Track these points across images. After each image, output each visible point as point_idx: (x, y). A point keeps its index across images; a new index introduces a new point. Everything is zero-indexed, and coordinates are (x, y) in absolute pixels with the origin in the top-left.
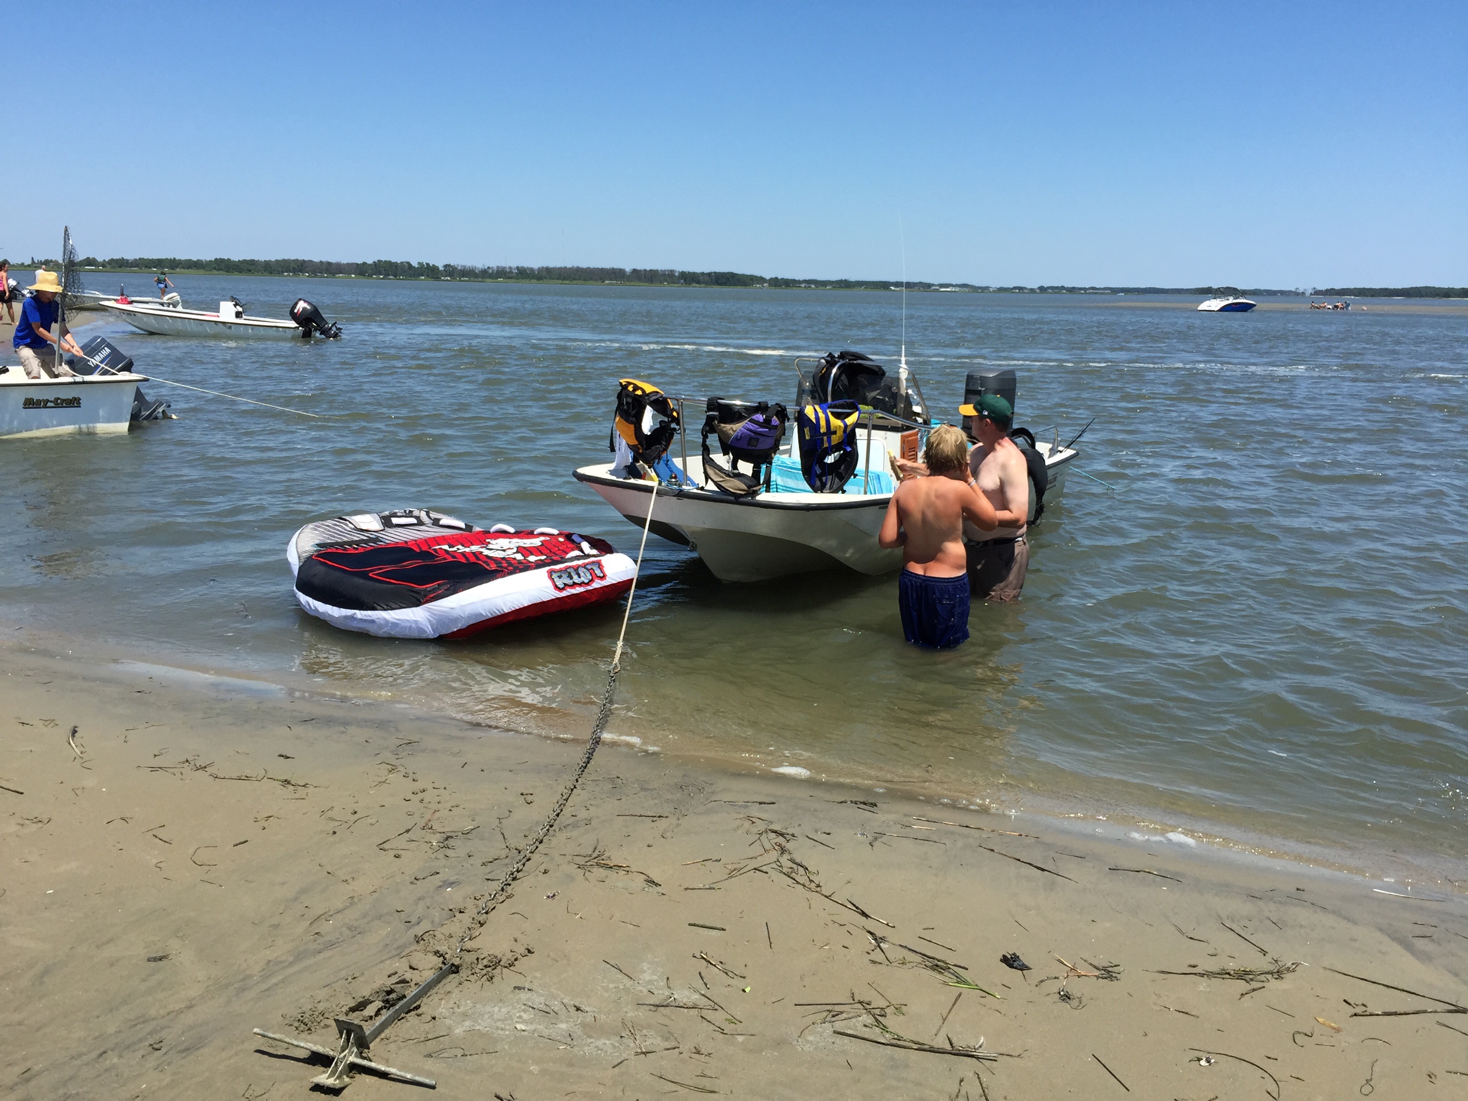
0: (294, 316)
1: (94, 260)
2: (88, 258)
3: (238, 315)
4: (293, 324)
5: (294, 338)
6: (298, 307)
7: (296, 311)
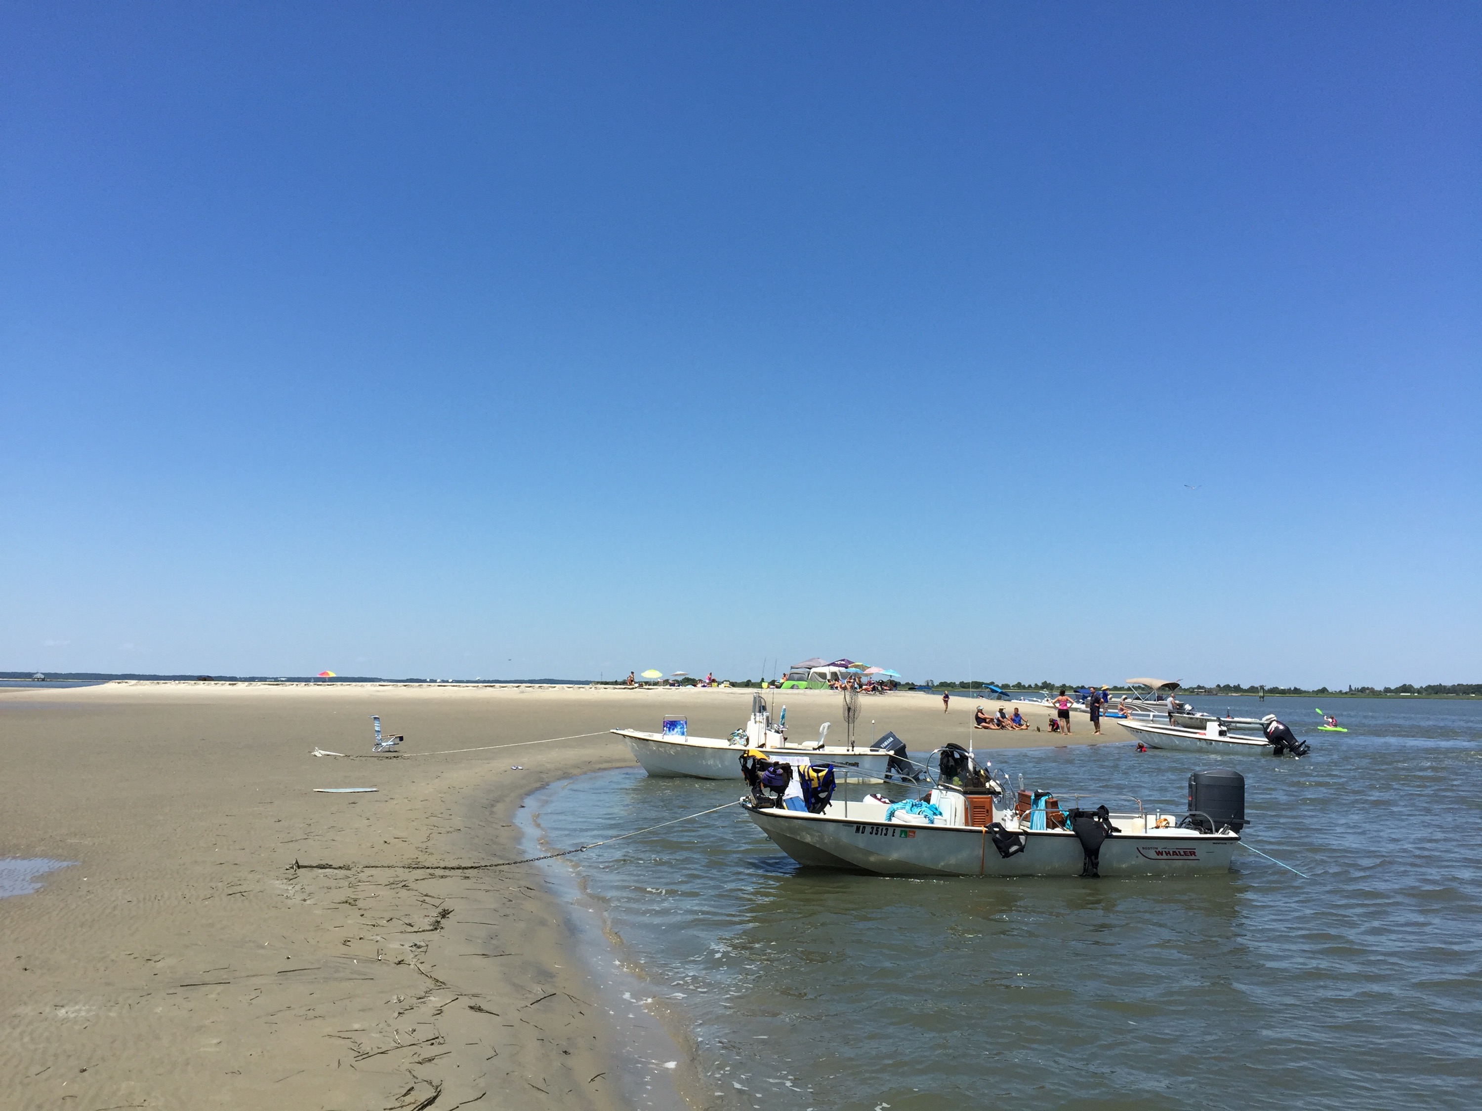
0: (1267, 735)
1: (1411, 686)
2: (1405, 685)
3: (1222, 733)
4: (1263, 741)
5: (1264, 754)
6: (1270, 727)
7: (1268, 730)
